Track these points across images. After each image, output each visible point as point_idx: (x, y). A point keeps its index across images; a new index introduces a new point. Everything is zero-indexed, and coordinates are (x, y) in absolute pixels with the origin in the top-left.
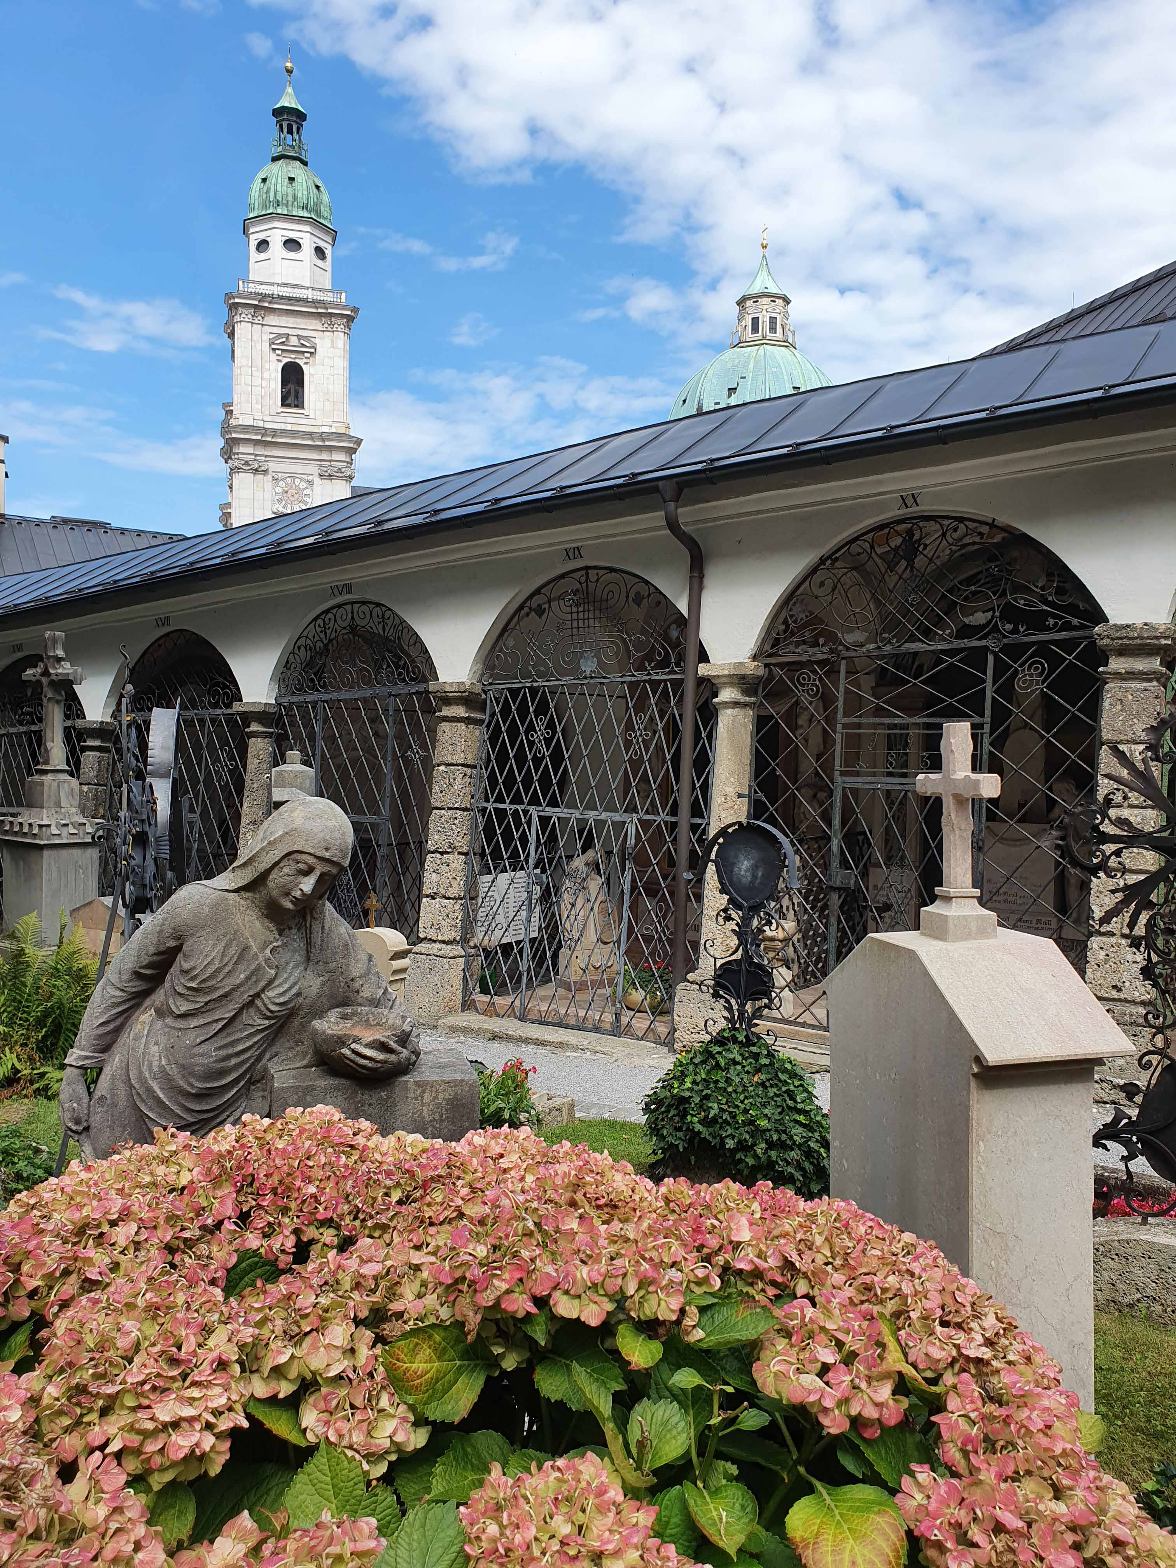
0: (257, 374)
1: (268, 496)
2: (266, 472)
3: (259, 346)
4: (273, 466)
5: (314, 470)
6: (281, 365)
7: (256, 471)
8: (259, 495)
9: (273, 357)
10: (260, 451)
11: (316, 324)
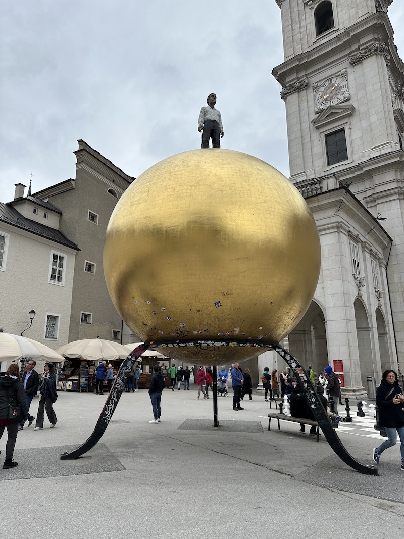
0: (296, 27)
1: (311, 103)
2: (307, 86)
3: (296, 9)
4: (313, 80)
5: (345, 63)
6: (313, 10)
7: (299, 89)
8: (304, 105)
9: (307, 9)
10: (302, 74)
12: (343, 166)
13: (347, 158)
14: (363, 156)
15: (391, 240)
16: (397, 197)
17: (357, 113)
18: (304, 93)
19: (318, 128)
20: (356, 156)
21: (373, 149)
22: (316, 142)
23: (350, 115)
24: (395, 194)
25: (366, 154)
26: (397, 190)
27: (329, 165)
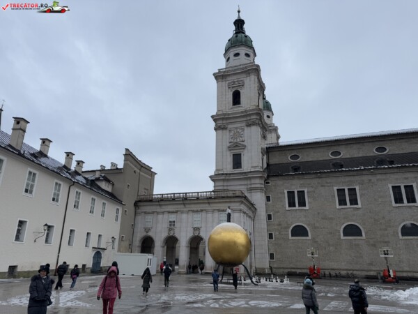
0: (224, 97)
1: (228, 137)
2: (226, 129)
3: (224, 88)
4: (230, 126)
5: (244, 124)
6: (232, 93)
7: (223, 129)
8: (224, 137)
9: (230, 90)
10: (224, 122)
11: (244, 75)
12: (239, 171)
13: (241, 167)
14: (247, 169)
15: (256, 210)
17: (246, 149)
18: (224, 131)
19: (230, 150)
20: (245, 168)
21: (252, 166)
22: (228, 156)
23: (244, 149)
25: (249, 168)
27: (233, 168)
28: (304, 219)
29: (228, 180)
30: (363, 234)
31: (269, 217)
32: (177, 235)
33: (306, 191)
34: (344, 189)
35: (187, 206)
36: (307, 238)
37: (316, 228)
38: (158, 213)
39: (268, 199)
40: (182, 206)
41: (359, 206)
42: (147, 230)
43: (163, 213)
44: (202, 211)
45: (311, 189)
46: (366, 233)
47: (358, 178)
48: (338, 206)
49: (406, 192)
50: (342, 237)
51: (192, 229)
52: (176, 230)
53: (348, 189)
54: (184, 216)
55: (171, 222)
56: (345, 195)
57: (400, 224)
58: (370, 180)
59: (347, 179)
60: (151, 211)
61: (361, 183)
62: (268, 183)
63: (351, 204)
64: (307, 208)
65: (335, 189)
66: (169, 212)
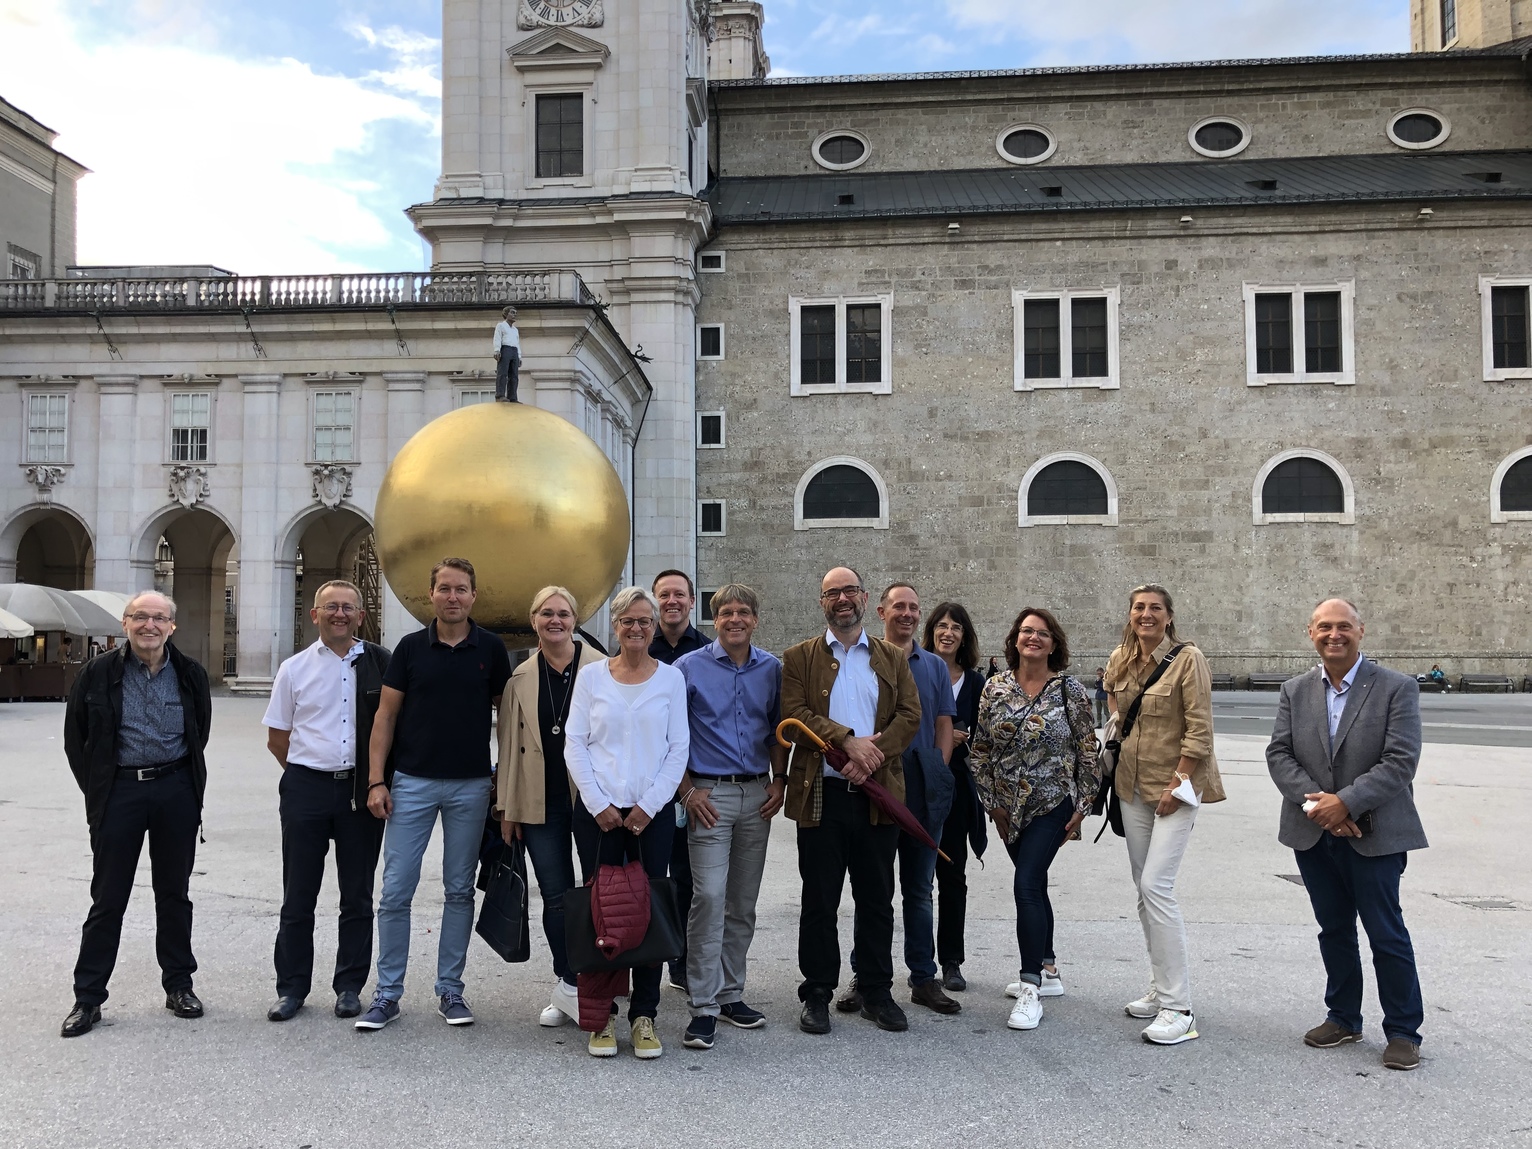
12: (570, 188)
13: (578, 170)
14: (614, 182)
15: (650, 388)
16: (670, 296)
17: (611, 68)
19: (522, 70)
20: (601, 174)
21: (636, 170)
22: (513, 106)
23: (598, 67)
24: (668, 289)
25: (622, 177)
26: (672, 282)
27: (538, 175)
28: (867, 439)
29: (511, 234)
30: (1113, 503)
31: (710, 430)
32: (219, 503)
33: (887, 303)
34: (1055, 303)
35: (276, 350)
36: (874, 523)
37: (914, 476)
38: (102, 385)
39: (710, 341)
40: (247, 350)
41: (1112, 380)
42: (44, 477)
43: (134, 383)
44: (360, 378)
45: (910, 299)
46: (1122, 501)
47: (1121, 252)
48: (1020, 382)
49: (1307, 323)
50: (1024, 518)
51: (305, 477)
52: (214, 478)
53: (1075, 302)
54: (260, 404)
55: (181, 435)
56: (1056, 329)
57: (1263, 462)
58: (1171, 264)
59: (1077, 253)
60: (56, 372)
61: (1133, 277)
62: (714, 262)
63: (1077, 372)
64: (884, 386)
65: (1019, 297)
66: (168, 382)
